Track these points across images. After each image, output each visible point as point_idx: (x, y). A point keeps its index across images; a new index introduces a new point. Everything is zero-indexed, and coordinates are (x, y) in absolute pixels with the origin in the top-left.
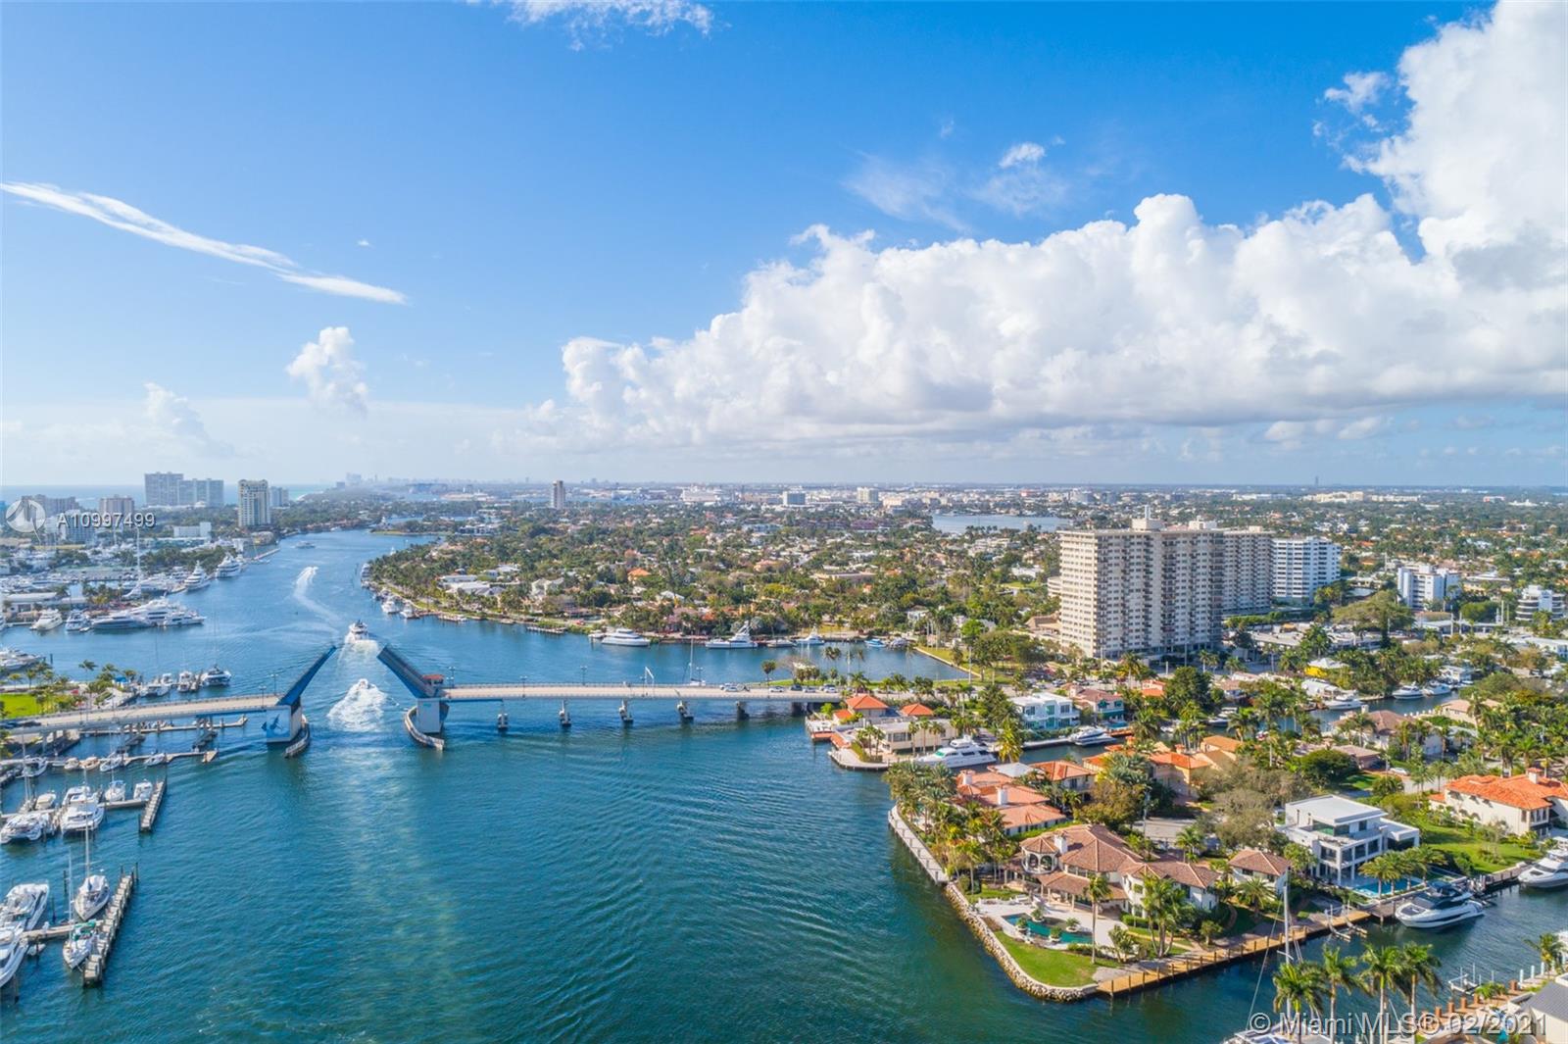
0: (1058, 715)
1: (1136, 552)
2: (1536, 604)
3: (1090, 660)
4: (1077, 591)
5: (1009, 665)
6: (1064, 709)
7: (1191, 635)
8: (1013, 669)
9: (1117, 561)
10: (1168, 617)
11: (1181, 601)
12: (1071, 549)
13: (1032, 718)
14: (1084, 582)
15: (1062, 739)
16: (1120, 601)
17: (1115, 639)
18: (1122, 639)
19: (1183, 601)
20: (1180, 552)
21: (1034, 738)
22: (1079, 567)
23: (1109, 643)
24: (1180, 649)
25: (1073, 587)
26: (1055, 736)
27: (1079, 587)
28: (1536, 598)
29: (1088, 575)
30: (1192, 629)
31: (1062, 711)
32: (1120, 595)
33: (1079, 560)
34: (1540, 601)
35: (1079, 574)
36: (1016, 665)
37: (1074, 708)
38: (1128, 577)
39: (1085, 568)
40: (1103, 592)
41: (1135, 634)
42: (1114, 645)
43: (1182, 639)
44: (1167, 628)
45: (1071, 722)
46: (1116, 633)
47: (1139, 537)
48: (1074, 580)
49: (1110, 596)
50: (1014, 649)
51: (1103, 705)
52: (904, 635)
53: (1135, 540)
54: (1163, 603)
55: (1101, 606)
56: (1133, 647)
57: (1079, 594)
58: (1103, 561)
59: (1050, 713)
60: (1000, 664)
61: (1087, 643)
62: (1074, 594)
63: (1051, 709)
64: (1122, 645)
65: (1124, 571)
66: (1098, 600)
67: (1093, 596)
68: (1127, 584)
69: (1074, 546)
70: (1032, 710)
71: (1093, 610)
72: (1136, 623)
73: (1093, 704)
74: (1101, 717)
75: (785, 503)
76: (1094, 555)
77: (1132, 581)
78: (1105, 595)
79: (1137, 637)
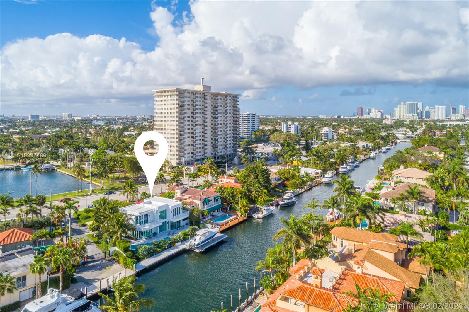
0: (171, 218)
1: (199, 102)
2: (328, 134)
3: (175, 167)
4: (165, 125)
5: (122, 175)
6: (176, 212)
7: (225, 150)
8: (125, 178)
9: (188, 107)
10: (215, 140)
11: (220, 131)
12: (161, 101)
13: (147, 227)
14: (170, 119)
15: (180, 247)
16: (191, 131)
17: (189, 153)
18: (192, 153)
19: (221, 131)
20: (220, 104)
21: (151, 254)
22: (166, 111)
23: (185, 156)
24: (223, 157)
25: (163, 123)
26: (171, 245)
27: (167, 123)
28: (327, 132)
29: (172, 115)
30: (226, 146)
31: (174, 214)
32: (191, 127)
33: (167, 107)
34: (329, 132)
35: (167, 115)
36: (127, 175)
37: (184, 209)
38: (195, 116)
39: (170, 111)
40: (182, 125)
41: (198, 150)
42: (187, 157)
43: (221, 152)
44: (215, 146)
45: (182, 223)
46: (189, 149)
47: (200, 94)
48: (163, 119)
49: (185, 127)
50: (126, 163)
51: (206, 202)
52: (52, 162)
53: (198, 95)
54: (212, 132)
55: (181, 133)
56: (198, 158)
57: (167, 127)
58: (181, 106)
59: (161, 217)
60: (116, 175)
61: (172, 157)
62: (163, 127)
63: (163, 214)
64: (192, 157)
65: (192, 113)
66: (179, 131)
67: (176, 127)
68: (194, 120)
69: (163, 98)
70: (144, 218)
71: (176, 136)
72: (199, 143)
73: (198, 202)
74: (206, 212)
75: (30, 119)
76: (176, 102)
77: (197, 119)
78: (182, 127)
79: (200, 152)
